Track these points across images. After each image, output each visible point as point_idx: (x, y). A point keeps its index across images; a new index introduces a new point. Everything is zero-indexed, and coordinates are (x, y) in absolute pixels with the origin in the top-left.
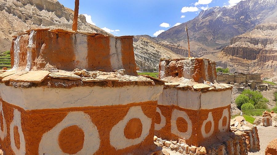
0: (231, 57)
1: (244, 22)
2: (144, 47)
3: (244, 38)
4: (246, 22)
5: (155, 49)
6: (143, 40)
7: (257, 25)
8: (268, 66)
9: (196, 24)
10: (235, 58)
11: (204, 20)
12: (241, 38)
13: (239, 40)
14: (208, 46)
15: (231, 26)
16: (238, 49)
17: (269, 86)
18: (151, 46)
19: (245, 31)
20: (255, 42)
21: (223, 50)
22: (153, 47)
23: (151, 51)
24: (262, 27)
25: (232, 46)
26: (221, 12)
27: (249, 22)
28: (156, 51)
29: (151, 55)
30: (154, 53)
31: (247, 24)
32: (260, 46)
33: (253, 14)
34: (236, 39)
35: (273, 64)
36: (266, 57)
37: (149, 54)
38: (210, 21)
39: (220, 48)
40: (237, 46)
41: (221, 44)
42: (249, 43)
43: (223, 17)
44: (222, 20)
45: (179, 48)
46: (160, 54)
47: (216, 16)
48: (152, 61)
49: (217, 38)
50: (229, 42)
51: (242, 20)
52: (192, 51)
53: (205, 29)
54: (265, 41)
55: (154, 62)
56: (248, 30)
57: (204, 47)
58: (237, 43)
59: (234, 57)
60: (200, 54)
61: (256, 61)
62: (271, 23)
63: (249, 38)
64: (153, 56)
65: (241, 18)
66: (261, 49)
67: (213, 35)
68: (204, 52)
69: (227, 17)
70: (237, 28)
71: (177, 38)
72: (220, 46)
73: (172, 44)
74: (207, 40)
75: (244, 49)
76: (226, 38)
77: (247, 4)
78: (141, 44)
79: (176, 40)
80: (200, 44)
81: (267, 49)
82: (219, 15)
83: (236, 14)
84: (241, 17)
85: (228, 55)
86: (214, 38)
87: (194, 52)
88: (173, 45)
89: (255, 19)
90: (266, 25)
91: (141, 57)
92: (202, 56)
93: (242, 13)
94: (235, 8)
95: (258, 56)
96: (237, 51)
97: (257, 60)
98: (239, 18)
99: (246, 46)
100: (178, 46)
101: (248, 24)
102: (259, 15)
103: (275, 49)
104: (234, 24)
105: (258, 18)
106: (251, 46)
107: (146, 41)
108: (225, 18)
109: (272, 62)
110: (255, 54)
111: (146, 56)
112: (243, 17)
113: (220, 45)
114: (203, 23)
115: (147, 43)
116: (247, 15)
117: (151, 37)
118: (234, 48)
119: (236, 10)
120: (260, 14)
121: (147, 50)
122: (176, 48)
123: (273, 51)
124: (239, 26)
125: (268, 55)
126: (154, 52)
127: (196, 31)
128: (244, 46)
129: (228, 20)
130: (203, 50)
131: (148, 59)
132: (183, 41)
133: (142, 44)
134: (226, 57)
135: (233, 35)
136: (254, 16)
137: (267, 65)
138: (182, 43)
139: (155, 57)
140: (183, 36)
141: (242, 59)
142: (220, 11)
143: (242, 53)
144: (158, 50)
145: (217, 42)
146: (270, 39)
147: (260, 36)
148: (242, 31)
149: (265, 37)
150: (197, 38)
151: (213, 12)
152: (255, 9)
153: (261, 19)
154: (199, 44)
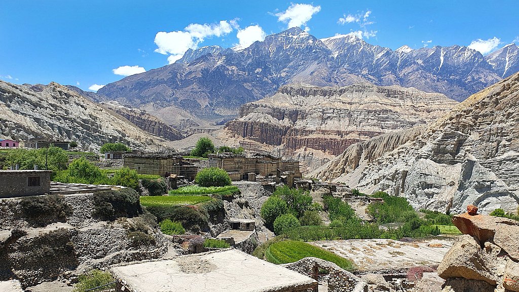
0: (241, 139)
1: (261, 80)
2: (59, 105)
3: (262, 106)
4: (264, 80)
5: (87, 112)
6: (58, 89)
7: (281, 87)
8: (299, 156)
9: (179, 75)
10: (249, 141)
11: (193, 68)
12: (257, 106)
13: (254, 109)
14: (202, 117)
15: (239, 85)
16: (252, 126)
17: (313, 183)
18: (78, 104)
19: (264, 95)
20: (280, 114)
21: (227, 125)
22: (82, 106)
23: (77, 114)
24: (289, 89)
25: (242, 120)
26: (224, 58)
27: (269, 81)
28: (90, 116)
29: (77, 123)
30: (84, 121)
31: (266, 83)
32: (286, 122)
33: (275, 66)
34: (249, 107)
35: (307, 152)
36: (295, 140)
37: (73, 121)
38: (205, 72)
39: (222, 123)
40: (250, 121)
41: (224, 117)
42: (270, 116)
43: (227, 67)
44: (226, 72)
45: (143, 117)
46: (98, 123)
47: (215, 62)
48: (78, 136)
49: (218, 105)
50: (238, 112)
51: (258, 76)
52: (171, 126)
53: (195, 86)
54: (294, 114)
55: (84, 138)
56: (267, 94)
57: (193, 118)
58: (250, 115)
59: (247, 140)
60: (186, 133)
61: (281, 147)
62: (302, 85)
63: (269, 107)
64: (82, 125)
65: (256, 72)
66: (289, 128)
67: (209, 97)
68: (194, 128)
69: (234, 68)
70: (251, 89)
71: (140, 97)
72: (222, 120)
73: (129, 109)
74: (198, 106)
75: (262, 125)
76: (232, 106)
77: (267, 48)
78: (50, 98)
79: (138, 101)
80: (187, 114)
81: (297, 127)
82: (220, 62)
83: (249, 64)
84: (257, 70)
85: (236, 136)
86: (211, 104)
87: (175, 127)
88: (131, 111)
89: (279, 76)
90: (296, 87)
91: (52, 125)
92: (189, 136)
93: (258, 64)
94: (246, 53)
95: (285, 139)
96: (252, 129)
97: (282, 145)
98: (253, 71)
99: (266, 122)
100: (143, 114)
101: (268, 83)
102: (285, 70)
103: (309, 129)
104: (245, 81)
105: (283, 74)
106: (274, 121)
107: (66, 91)
108: (230, 68)
109: (305, 150)
110: (280, 136)
111: (65, 125)
112: (261, 70)
113: (222, 116)
114: (190, 73)
115: (68, 96)
116: (266, 67)
117: (82, 91)
118: (245, 123)
119: (249, 57)
120: (287, 69)
121: (66, 111)
122: (138, 118)
123: (306, 131)
124: (254, 86)
125: (299, 137)
126: (85, 118)
127: (177, 87)
128: (262, 120)
129: (235, 71)
130: (192, 124)
131: (68, 132)
132: (152, 103)
133: (54, 98)
134: (233, 139)
135: (243, 102)
136: (277, 71)
137: (297, 155)
138: (149, 108)
139: (88, 128)
140: (152, 95)
141: (259, 143)
142: (220, 55)
143: (259, 133)
144: (94, 114)
145: (216, 112)
146: (301, 111)
147: (287, 105)
148: (259, 95)
149: (294, 108)
150: (179, 100)
151: (210, 55)
152: (278, 59)
153: (288, 77)
154: (183, 112)
